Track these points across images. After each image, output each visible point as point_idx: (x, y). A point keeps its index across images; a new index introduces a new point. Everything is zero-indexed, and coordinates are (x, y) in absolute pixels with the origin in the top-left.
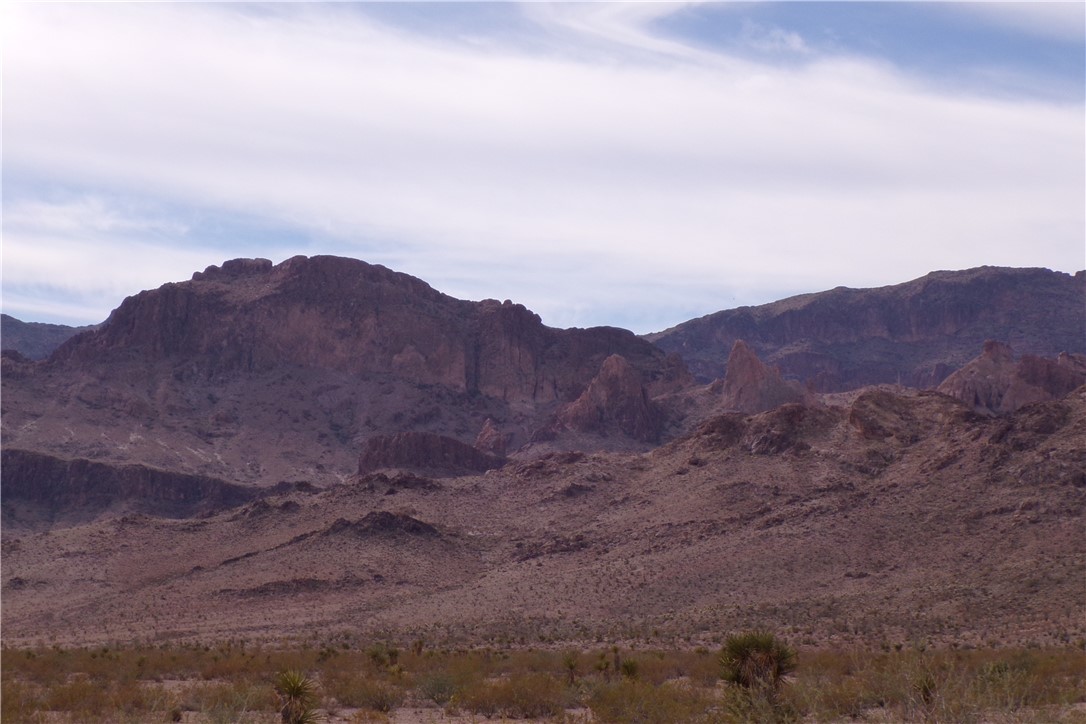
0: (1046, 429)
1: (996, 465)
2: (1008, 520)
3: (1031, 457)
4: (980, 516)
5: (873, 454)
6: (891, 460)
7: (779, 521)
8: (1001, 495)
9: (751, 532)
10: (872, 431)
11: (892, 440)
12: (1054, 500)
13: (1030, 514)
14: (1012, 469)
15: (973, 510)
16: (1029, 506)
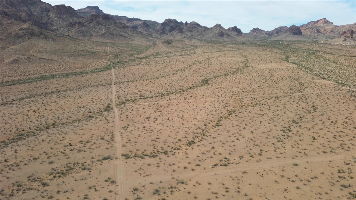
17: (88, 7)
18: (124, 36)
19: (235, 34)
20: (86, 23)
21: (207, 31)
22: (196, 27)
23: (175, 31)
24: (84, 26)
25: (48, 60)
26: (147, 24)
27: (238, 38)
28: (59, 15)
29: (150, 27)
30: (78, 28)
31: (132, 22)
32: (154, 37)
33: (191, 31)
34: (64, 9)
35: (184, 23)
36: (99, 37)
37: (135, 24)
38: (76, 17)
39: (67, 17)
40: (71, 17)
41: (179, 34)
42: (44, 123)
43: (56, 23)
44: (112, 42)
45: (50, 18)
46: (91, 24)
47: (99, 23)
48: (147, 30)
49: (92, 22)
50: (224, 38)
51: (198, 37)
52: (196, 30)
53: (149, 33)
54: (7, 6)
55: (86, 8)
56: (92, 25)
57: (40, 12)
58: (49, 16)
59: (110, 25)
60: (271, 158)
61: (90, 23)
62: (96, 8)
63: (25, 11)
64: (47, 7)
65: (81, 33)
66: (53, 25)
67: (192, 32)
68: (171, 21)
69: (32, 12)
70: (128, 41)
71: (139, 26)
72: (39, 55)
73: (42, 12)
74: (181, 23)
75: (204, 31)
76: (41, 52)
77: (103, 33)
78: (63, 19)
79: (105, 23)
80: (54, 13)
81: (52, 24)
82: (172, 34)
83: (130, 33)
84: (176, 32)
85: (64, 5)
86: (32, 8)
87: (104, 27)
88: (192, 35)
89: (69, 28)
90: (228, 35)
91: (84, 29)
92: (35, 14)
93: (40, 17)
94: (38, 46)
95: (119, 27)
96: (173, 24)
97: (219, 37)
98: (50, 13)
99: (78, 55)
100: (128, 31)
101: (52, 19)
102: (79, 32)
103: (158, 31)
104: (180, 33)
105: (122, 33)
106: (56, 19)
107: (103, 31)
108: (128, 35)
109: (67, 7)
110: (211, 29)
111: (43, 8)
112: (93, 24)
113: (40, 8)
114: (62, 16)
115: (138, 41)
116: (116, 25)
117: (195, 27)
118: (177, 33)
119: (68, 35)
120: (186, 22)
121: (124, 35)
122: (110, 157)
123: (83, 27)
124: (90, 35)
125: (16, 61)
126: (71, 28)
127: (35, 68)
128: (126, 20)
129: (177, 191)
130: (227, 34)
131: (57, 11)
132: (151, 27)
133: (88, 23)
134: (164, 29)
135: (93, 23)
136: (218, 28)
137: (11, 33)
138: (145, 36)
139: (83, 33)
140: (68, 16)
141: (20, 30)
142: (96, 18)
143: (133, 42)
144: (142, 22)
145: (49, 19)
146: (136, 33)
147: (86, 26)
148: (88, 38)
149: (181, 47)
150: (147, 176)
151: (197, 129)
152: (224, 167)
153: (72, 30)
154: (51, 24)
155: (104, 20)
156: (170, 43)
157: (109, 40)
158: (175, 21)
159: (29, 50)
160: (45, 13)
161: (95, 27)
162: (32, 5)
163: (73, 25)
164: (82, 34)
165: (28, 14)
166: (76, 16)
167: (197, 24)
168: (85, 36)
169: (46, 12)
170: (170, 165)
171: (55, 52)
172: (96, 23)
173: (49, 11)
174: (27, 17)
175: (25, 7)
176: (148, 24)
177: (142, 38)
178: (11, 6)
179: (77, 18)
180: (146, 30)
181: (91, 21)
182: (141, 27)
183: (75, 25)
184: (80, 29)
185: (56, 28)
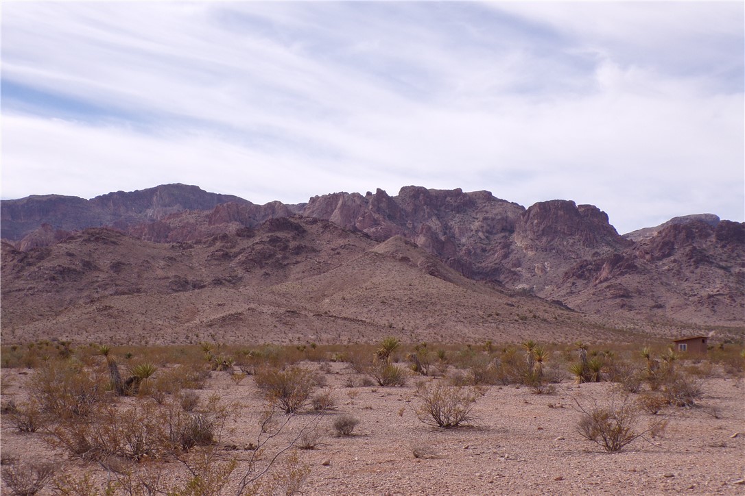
0: (41, 258)
1: (19, 272)
2: (21, 294)
3: (33, 269)
4: (10, 292)
8: (20, 284)
12: (41, 286)
13: (31, 292)
14: (26, 273)
15: (7, 289)
16: (30, 289)
20: (643, 257)
24: (632, 268)
28: (544, 239)
30: (606, 280)
34: (568, 216)
36: (692, 308)
38: (608, 244)
39: (572, 246)
40: (589, 243)
43: (531, 270)
45: (513, 250)
46: (665, 261)
47: (700, 258)
49: (669, 255)
54: (376, 216)
56: (666, 267)
57: (480, 234)
58: (507, 246)
61: (659, 259)
64: (507, 217)
65: (615, 296)
66: (516, 277)
69: (453, 236)
73: (489, 233)
78: (559, 252)
79: (729, 257)
80: (528, 232)
81: (515, 273)
85: (572, 203)
86: (455, 222)
87: (721, 272)
89: (574, 284)
91: (630, 281)
92: (464, 240)
93: (479, 251)
98: (515, 235)
101: (517, 256)
102: (610, 293)
106: (530, 253)
107: (712, 290)
109: (581, 210)
111: (493, 219)
112: (675, 261)
113: (485, 219)
114: (556, 242)
123: (626, 273)
124: (651, 303)
125: (231, 320)
126: (580, 283)
131: (538, 225)
133: (653, 260)
135: (672, 258)
139: (626, 295)
140: (579, 241)
142: (690, 236)
145: (506, 256)
147: (644, 271)
153: (585, 288)
154: (512, 272)
155: (724, 246)
160: (498, 238)
161: (679, 273)
162: (458, 212)
163: (590, 271)
164: (618, 300)
169: (503, 234)
171: (420, 304)
172: (685, 259)
173: (512, 231)
175: (434, 219)
178: (389, 216)
179: (611, 246)
183: (598, 268)
184: (613, 281)
185: (526, 287)
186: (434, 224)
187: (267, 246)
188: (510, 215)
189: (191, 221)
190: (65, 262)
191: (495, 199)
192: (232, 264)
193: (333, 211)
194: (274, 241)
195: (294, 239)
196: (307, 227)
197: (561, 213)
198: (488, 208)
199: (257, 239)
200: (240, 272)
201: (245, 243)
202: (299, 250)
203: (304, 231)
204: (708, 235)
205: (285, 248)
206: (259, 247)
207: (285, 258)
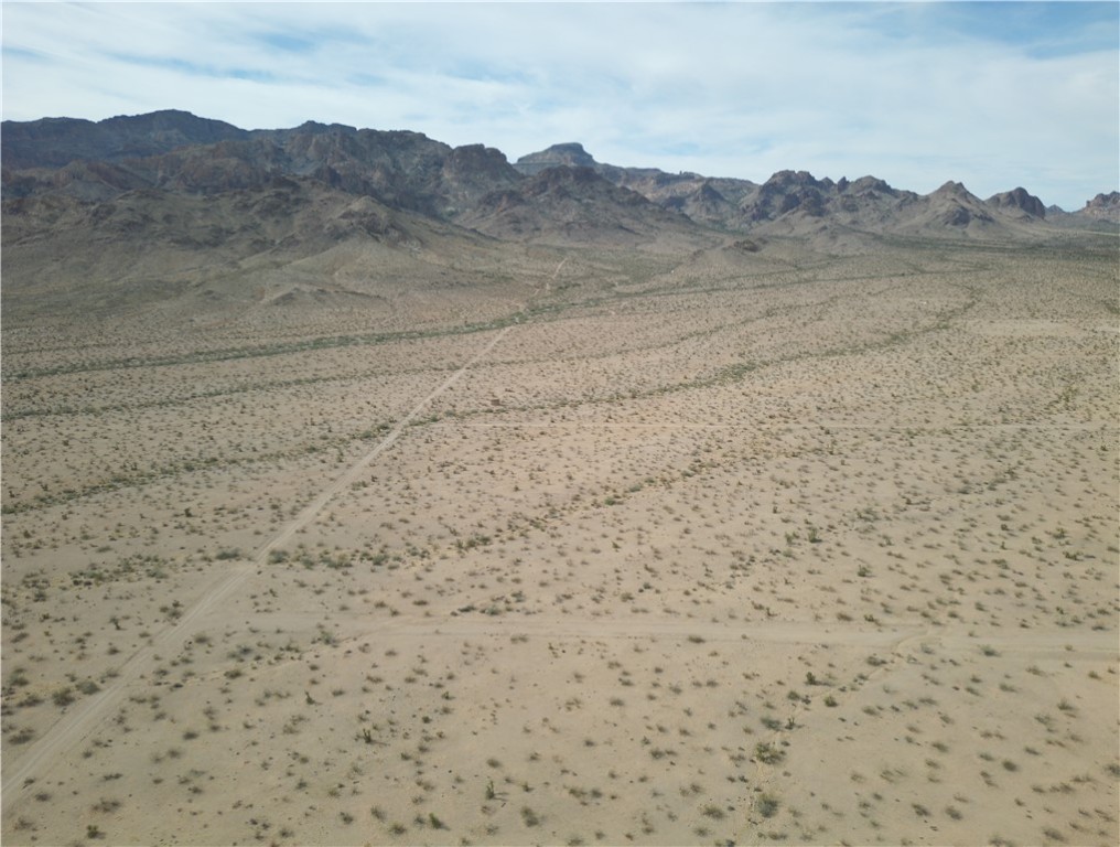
1: (95, 225)
2: (101, 242)
3: (106, 222)
4: (92, 241)
5: (51, 215)
6: (57, 217)
7: (25, 243)
8: (98, 234)
9: (15, 246)
10: (49, 207)
11: (57, 210)
12: (115, 236)
13: (108, 240)
14: (101, 226)
15: (90, 238)
17: (555, 148)
18: (627, 230)
19: (1019, 216)
20: (528, 193)
21: (908, 207)
22: (877, 193)
23: (798, 210)
24: (521, 201)
25: (368, 296)
26: (712, 191)
27: (1023, 228)
28: (464, 174)
29: (722, 199)
30: (505, 209)
31: (671, 187)
32: (730, 229)
33: (851, 208)
34: (480, 156)
35: (836, 181)
36: (557, 233)
37: (678, 191)
38: (507, 178)
39: (483, 179)
40: (495, 177)
41: (808, 218)
42: (195, 455)
43: (456, 196)
44: (587, 246)
45: (443, 182)
46: (542, 195)
47: (563, 193)
48: (713, 209)
49: (544, 191)
50: (967, 230)
51: (875, 227)
52: (872, 206)
53: (718, 218)
55: (546, 151)
56: (542, 200)
57: (419, 167)
58: (438, 177)
59: (593, 198)
60: (645, 611)
61: (539, 194)
62: (576, 149)
63: (383, 165)
64: (438, 154)
65: (510, 222)
66: (446, 202)
67: (857, 210)
68: (793, 177)
69: (400, 169)
70: (637, 244)
71: (689, 196)
72: (351, 285)
73: (426, 166)
74: (827, 183)
75: (900, 207)
76: (359, 275)
77: (571, 220)
78: (474, 184)
79: (581, 191)
80: (453, 168)
81: (445, 199)
82: (784, 220)
83: (651, 221)
84: (800, 213)
85: (482, 146)
86: (401, 156)
87: (576, 203)
88: (854, 222)
89: (485, 209)
90: (986, 219)
91: (520, 210)
92: (408, 171)
93: (419, 181)
94: (358, 261)
95: (619, 203)
96: (799, 188)
97: (949, 226)
98: (443, 168)
99: (452, 285)
100: (644, 213)
101: (446, 186)
102: (506, 220)
103: (744, 211)
104: (813, 215)
105: (626, 222)
106: (455, 184)
107: (569, 217)
108: (641, 227)
109: (488, 152)
110: (927, 199)
111: (428, 156)
112: (548, 196)
113: (422, 156)
114: (472, 176)
115: (665, 245)
116: (612, 198)
117: (871, 195)
118: (803, 217)
119: (474, 230)
120: (844, 179)
121: (630, 227)
122: (240, 553)
123: (517, 204)
124: (532, 227)
125: (288, 299)
126: (489, 208)
127: (324, 318)
128: (652, 182)
129: (292, 658)
130: (981, 217)
131: (459, 163)
132: (727, 198)
133: (534, 195)
134: (766, 203)
135: (547, 193)
136: (951, 195)
137: (321, 227)
138: (693, 227)
139: (518, 222)
140: (488, 175)
141: (344, 216)
142: (557, 177)
143: (648, 247)
144: (701, 184)
145: (438, 186)
146: (669, 219)
147: (528, 203)
148: (527, 237)
149: (788, 259)
150: (266, 611)
151: (540, 506)
152: (485, 617)
153: (491, 213)
154: (443, 198)
155: (578, 184)
156: (754, 249)
157: (580, 241)
158: (807, 178)
159: (334, 270)
160: (432, 170)
161: (550, 204)
162: (402, 150)
163: (494, 199)
164: (512, 225)
165: (387, 172)
166: (507, 173)
167: (882, 187)
168: (520, 231)
169: (435, 168)
170: (351, 593)
171: (393, 278)
172: (554, 194)
173: (441, 166)
174: (384, 183)
175: (385, 155)
176: (719, 189)
177: (684, 233)
180: (708, 210)
181: (543, 187)
182: (696, 200)
183: (500, 199)
184: (509, 211)
185: (453, 209)
186: (385, 159)
187: (274, 199)
188: (440, 152)
189: (198, 154)
190: (127, 216)
191: (429, 140)
192: (251, 213)
193: (308, 146)
194: (278, 195)
195: (293, 193)
196: (301, 183)
197: (475, 154)
198: (423, 147)
199: (266, 194)
200: (258, 220)
201: (257, 197)
202: (297, 202)
203: (299, 187)
204: (569, 176)
205: (287, 200)
206: (269, 200)
207: (288, 208)
